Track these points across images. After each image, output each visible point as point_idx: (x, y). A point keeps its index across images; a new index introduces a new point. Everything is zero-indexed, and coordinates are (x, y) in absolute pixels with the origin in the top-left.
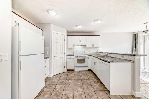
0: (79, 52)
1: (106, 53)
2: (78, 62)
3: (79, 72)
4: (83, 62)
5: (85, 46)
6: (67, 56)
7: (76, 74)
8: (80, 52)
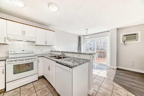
1: (62, 52)
3: (18, 89)
5: (34, 42)
8: (24, 52)
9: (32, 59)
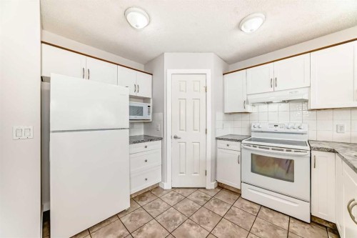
0: (274, 129)
2: (257, 168)
3: (257, 208)
4: (282, 171)
6: (217, 139)
7: (239, 213)
8: (278, 129)
9: (289, 150)
